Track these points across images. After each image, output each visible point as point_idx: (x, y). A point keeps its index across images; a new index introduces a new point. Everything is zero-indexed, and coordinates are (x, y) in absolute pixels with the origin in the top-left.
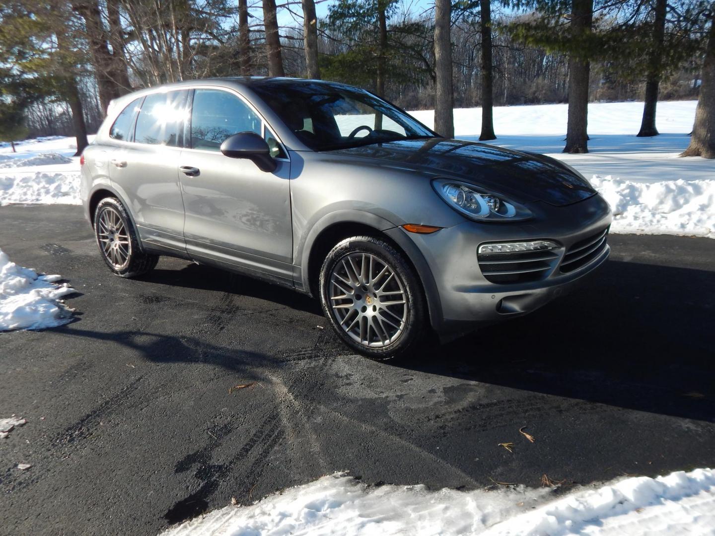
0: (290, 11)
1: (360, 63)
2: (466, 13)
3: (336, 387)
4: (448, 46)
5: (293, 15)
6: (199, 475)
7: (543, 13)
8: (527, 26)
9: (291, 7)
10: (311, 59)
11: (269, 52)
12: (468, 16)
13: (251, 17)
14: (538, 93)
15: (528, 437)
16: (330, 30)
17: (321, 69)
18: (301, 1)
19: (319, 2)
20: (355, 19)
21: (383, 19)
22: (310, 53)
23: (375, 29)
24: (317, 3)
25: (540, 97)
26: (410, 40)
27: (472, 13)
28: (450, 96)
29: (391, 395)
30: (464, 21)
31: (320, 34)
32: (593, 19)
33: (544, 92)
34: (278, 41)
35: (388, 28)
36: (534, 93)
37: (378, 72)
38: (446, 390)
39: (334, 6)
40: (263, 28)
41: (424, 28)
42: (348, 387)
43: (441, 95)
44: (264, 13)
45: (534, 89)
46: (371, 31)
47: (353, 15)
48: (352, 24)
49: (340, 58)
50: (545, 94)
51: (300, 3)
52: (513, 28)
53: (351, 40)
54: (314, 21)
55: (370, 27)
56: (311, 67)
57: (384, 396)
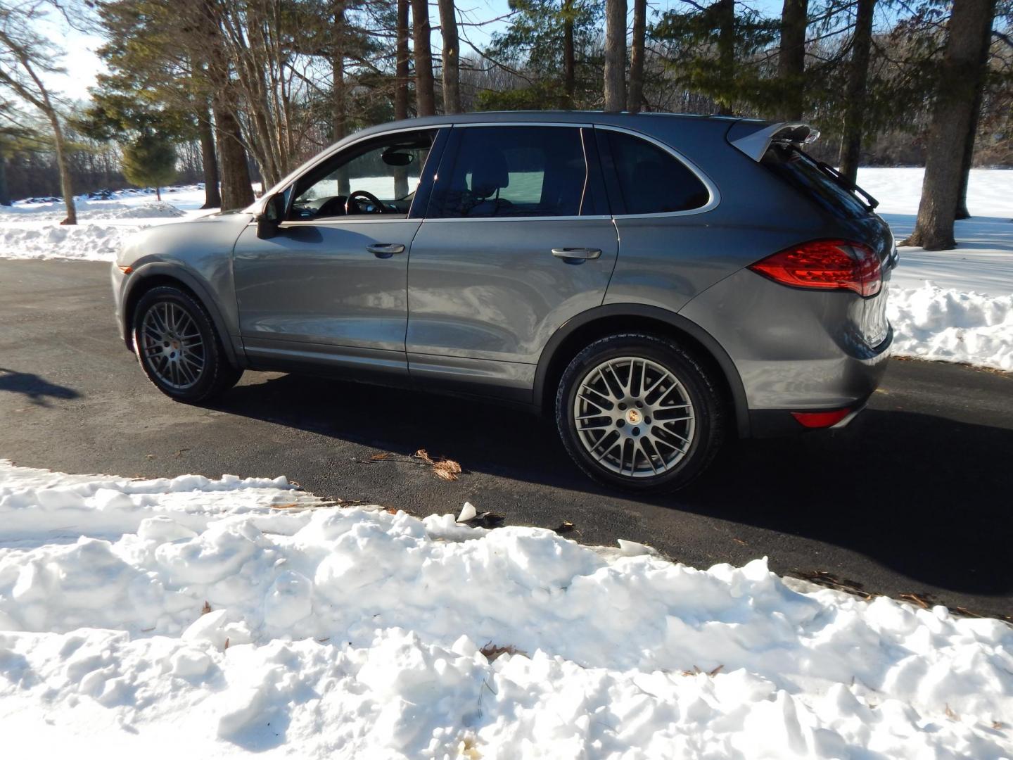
14: (891, 150)
25: (894, 156)
33: (900, 149)
36: (886, 149)
45: (885, 144)
50: (902, 151)
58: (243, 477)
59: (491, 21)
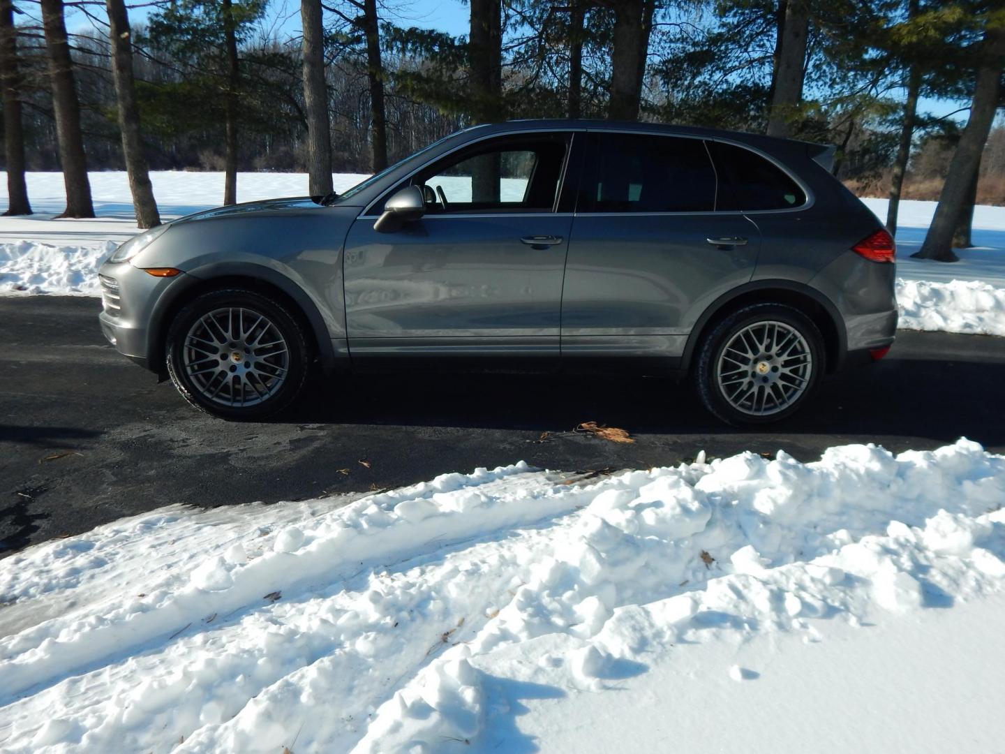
0: (87, 13)
1: (199, 100)
2: (348, 50)
3: (171, 449)
4: (322, 89)
5: (92, 18)
6: (15, 522)
7: (434, 63)
8: (416, 76)
9: (89, 8)
10: (123, 86)
11: (53, 70)
12: (350, 53)
13: (20, 12)
15: (365, 464)
16: (153, 48)
17: (139, 102)
18: (105, 2)
19: (133, 7)
20: (189, 37)
21: (232, 42)
22: (121, 78)
23: (221, 53)
24: (130, 7)
26: (273, 75)
27: (353, 50)
28: (327, 155)
29: (233, 449)
30: (345, 59)
31: (136, 52)
32: (502, 76)
34: (67, 56)
35: (240, 56)
37: (227, 114)
38: (291, 442)
39: (157, 15)
40: (42, 33)
41: (291, 61)
42: (185, 449)
43: (315, 152)
44: (43, 12)
46: (216, 56)
47: (186, 31)
48: (186, 44)
49: (168, 89)
51: (103, 4)
52: (402, 76)
53: (185, 65)
54: (126, 34)
55: (214, 50)
56: (123, 98)
57: (225, 451)
58: (491, 468)
59: (144, 6)
